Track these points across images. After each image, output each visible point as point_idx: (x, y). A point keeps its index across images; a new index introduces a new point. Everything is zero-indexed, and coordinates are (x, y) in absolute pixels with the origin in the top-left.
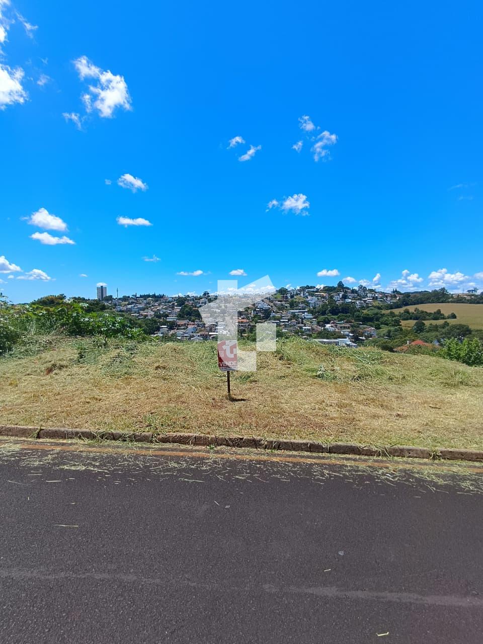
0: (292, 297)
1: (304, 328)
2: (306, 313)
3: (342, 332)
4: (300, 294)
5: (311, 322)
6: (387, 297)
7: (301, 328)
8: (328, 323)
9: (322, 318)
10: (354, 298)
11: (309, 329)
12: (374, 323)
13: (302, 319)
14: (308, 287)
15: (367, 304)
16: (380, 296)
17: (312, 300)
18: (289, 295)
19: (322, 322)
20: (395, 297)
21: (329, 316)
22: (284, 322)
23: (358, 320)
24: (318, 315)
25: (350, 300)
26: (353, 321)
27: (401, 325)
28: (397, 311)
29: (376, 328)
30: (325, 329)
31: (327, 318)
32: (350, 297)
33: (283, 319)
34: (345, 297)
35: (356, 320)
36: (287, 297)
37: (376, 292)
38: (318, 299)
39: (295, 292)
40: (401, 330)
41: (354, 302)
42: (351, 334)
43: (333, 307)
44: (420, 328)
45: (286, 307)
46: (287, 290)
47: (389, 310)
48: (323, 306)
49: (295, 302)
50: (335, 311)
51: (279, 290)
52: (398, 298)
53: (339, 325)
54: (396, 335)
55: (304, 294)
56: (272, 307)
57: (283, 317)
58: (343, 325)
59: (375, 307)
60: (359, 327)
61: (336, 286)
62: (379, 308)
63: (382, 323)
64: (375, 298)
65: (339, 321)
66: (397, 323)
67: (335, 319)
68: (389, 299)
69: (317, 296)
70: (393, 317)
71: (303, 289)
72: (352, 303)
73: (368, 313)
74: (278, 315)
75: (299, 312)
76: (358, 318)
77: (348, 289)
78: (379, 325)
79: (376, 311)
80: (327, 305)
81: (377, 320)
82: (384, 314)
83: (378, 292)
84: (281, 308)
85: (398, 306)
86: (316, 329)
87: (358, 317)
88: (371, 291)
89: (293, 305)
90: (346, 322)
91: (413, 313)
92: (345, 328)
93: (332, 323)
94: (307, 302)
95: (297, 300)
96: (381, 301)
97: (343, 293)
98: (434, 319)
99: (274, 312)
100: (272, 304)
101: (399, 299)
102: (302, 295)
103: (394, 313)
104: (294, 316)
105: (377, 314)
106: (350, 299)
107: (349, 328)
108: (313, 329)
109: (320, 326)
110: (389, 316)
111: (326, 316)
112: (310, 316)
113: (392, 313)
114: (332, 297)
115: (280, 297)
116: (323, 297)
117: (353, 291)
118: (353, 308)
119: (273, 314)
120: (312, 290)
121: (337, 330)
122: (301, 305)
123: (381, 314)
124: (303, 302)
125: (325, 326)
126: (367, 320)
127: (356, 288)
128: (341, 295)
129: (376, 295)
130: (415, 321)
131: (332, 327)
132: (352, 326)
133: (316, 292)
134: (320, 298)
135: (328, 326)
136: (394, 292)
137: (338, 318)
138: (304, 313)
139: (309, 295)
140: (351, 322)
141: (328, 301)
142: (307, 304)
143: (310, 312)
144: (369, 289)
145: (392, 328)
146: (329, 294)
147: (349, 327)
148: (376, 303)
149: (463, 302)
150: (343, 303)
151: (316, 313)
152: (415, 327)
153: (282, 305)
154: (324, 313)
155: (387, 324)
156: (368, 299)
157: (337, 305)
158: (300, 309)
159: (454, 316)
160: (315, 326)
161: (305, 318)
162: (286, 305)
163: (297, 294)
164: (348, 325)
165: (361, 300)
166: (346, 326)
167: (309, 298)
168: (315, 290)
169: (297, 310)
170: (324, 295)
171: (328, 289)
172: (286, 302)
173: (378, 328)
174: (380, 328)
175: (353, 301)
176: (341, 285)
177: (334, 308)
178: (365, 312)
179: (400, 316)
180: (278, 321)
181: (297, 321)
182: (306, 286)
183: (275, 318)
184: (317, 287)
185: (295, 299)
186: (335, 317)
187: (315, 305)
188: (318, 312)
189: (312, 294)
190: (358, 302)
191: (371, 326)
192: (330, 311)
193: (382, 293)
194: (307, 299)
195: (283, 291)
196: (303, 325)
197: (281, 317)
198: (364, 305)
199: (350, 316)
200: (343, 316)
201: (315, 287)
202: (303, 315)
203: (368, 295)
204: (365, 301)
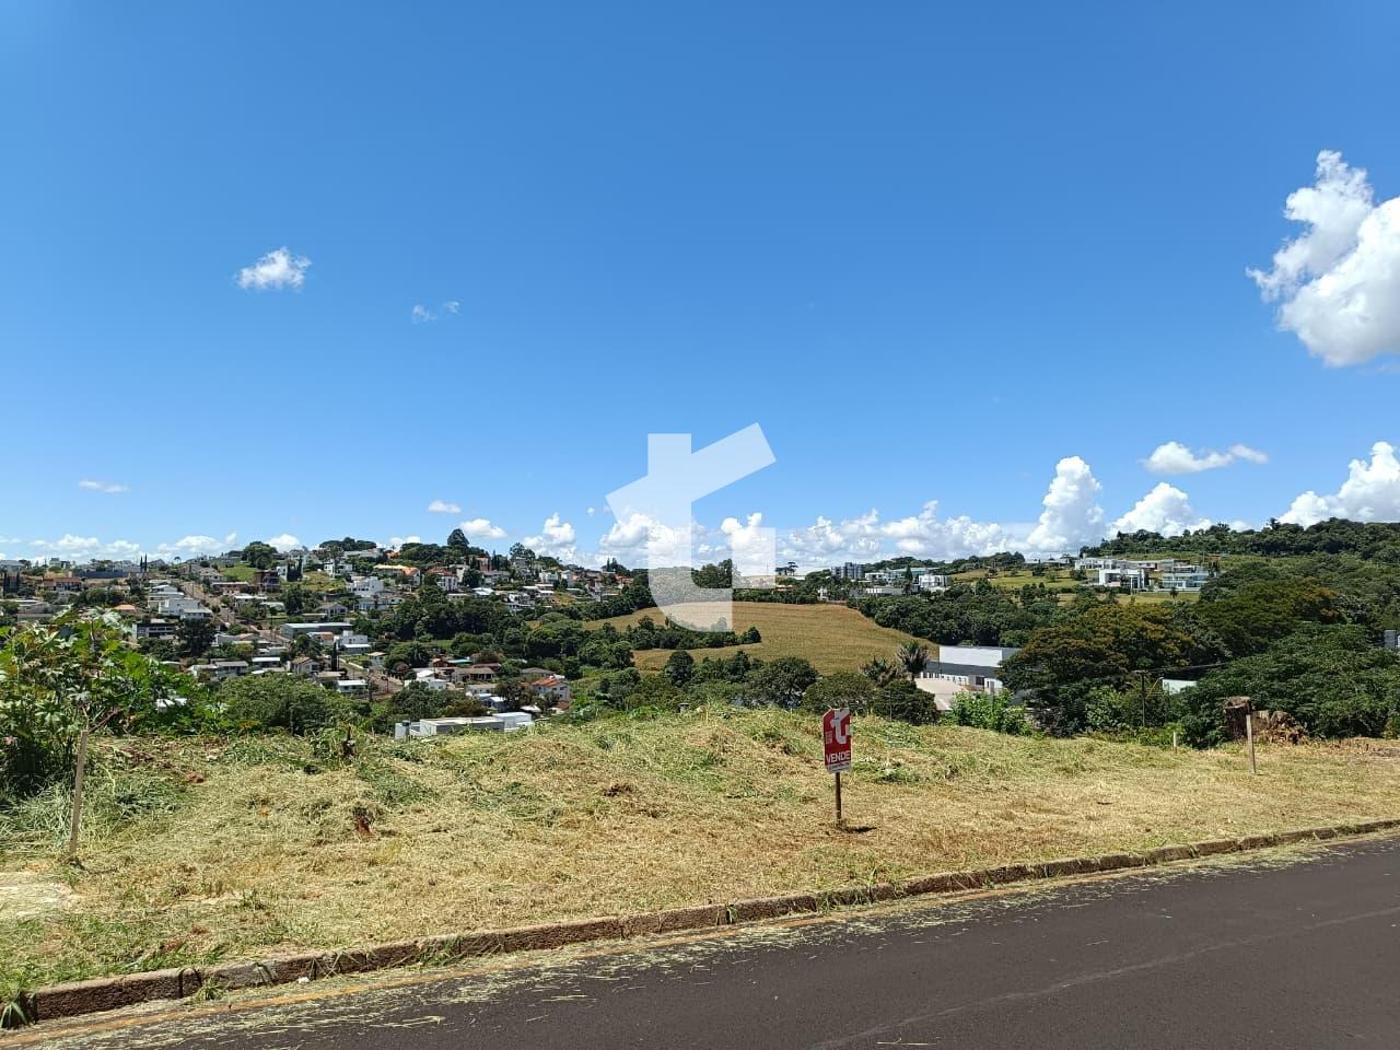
0: (294, 575)
1: (342, 683)
2: (346, 633)
3: (468, 694)
4: (322, 567)
5: (366, 664)
6: (592, 581)
7: (330, 684)
8: (425, 665)
9: (402, 647)
10: (498, 583)
11: (360, 687)
12: (560, 659)
13: (334, 654)
14: (348, 544)
15: (538, 601)
16: (575, 578)
17: (366, 588)
18: (281, 570)
19: (404, 661)
20: (614, 581)
21: (428, 642)
22: (265, 664)
23: (515, 651)
24: (389, 637)
25: (488, 591)
26: (500, 655)
27: (633, 665)
28: (621, 624)
29: (568, 676)
30: (415, 686)
31: (418, 647)
32: (488, 581)
33: (263, 654)
34: (472, 580)
35: (507, 653)
36: (274, 577)
37: (562, 568)
38: (387, 585)
39: (304, 558)
40: (636, 679)
41: (500, 597)
42: (497, 699)
43: (438, 613)
44: (682, 674)
45: (273, 611)
46: (274, 550)
47: (601, 623)
48: (405, 609)
49: (307, 595)
50: (442, 626)
51: (246, 551)
52: (621, 587)
53: (458, 671)
54: (624, 695)
55: (336, 569)
56: (215, 610)
57: (264, 646)
58: (472, 670)
59: (561, 611)
60: (517, 674)
61: (442, 542)
62: (573, 615)
63: (584, 661)
64: (559, 586)
65: (456, 657)
66: (623, 659)
67: (444, 652)
68: (598, 587)
69: (384, 575)
70: (613, 641)
71: (334, 549)
72: (494, 598)
73: (544, 629)
74: (242, 641)
75: (321, 629)
76: (514, 648)
77: (482, 554)
78: (575, 665)
79: (565, 623)
80: (417, 606)
81: (571, 651)
82: (588, 633)
83: (567, 567)
84: (253, 616)
85: (623, 610)
86: (382, 684)
87: (515, 641)
88: (549, 563)
89: (296, 605)
90: (482, 661)
91: (662, 630)
92: (476, 678)
93: (436, 665)
94: (350, 595)
95: (313, 588)
96: (577, 593)
97: (465, 567)
98: (711, 646)
99: (224, 629)
100: (216, 601)
101: (626, 589)
102: (330, 568)
103: (613, 628)
104: (305, 645)
105: (567, 633)
106: (488, 585)
107: (487, 678)
108: (373, 688)
109: (397, 676)
110: (601, 637)
111: (415, 642)
112: (361, 643)
113: (608, 628)
114: (431, 580)
115: (247, 575)
116: (404, 579)
117: (497, 563)
118: (501, 615)
119: (220, 638)
120: (365, 553)
121: (452, 687)
122: (328, 606)
123: (581, 635)
124: (332, 596)
125: (414, 676)
126: (540, 651)
127: (506, 554)
128: (460, 574)
129: (565, 577)
130: (670, 652)
131: (436, 676)
132: (500, 673)
133: (383, 559)
134: (392, 581)
135: (423, 674)
136: (609, 567)
137: (454, 646)
138: (339, 631)
139: (357, 570)
140: (494, 660)
141: (421, 594)
142: (350, 599)
143: (359, 628)
144: (541, 558)
145: (613, 675)
146: (424, 571)
147: (489, 676)
148: (566, 600)
149: (771, 600)
150: (467, 600)
152: (670, 669)
153: (256, 603)
154: (406, 633)
155: (597, 664)
156: (543, 589)
157: (451, 605)
158: (324, 620)
159: (755, 637)
160: (377, 678)
161: (343, 648)
162: (273, 604)
163: (312, 568)
164: (486, 670)
165: (521, 590)
166: (480, 671)
167: (357, 580)
168: (375, 554)
169: (310, 622)
170: (408, 571)
171: (417, 554)
172: (273, 596)
173: (572, 674)
174: (579, 676)
175: (498, 593)
176: (458, 539)
177: (442, 615)
178: (535, 625)
179: (631, 638)
180: (244, 663)
181: (316, 660)
182: (342, 540)
183: (229, 652)
184: (379, 546)
185: (305, 583)
186: (446, 644)
187: (376, 605)
188: (388, 628)
189: (364, 569)
190: (512, 597)
191: (554, 670)
192: (427, 624)
193: (578, 571)
194: (349, 586)
195: (259, 556)
196: (337, 674)
197: (257, 646)
198: (531, 604)
199: (490, 641)
200: (468, 640)
201: (373, 546)
202: (336, 638)
203: (541, 575)
204: (533, 594)
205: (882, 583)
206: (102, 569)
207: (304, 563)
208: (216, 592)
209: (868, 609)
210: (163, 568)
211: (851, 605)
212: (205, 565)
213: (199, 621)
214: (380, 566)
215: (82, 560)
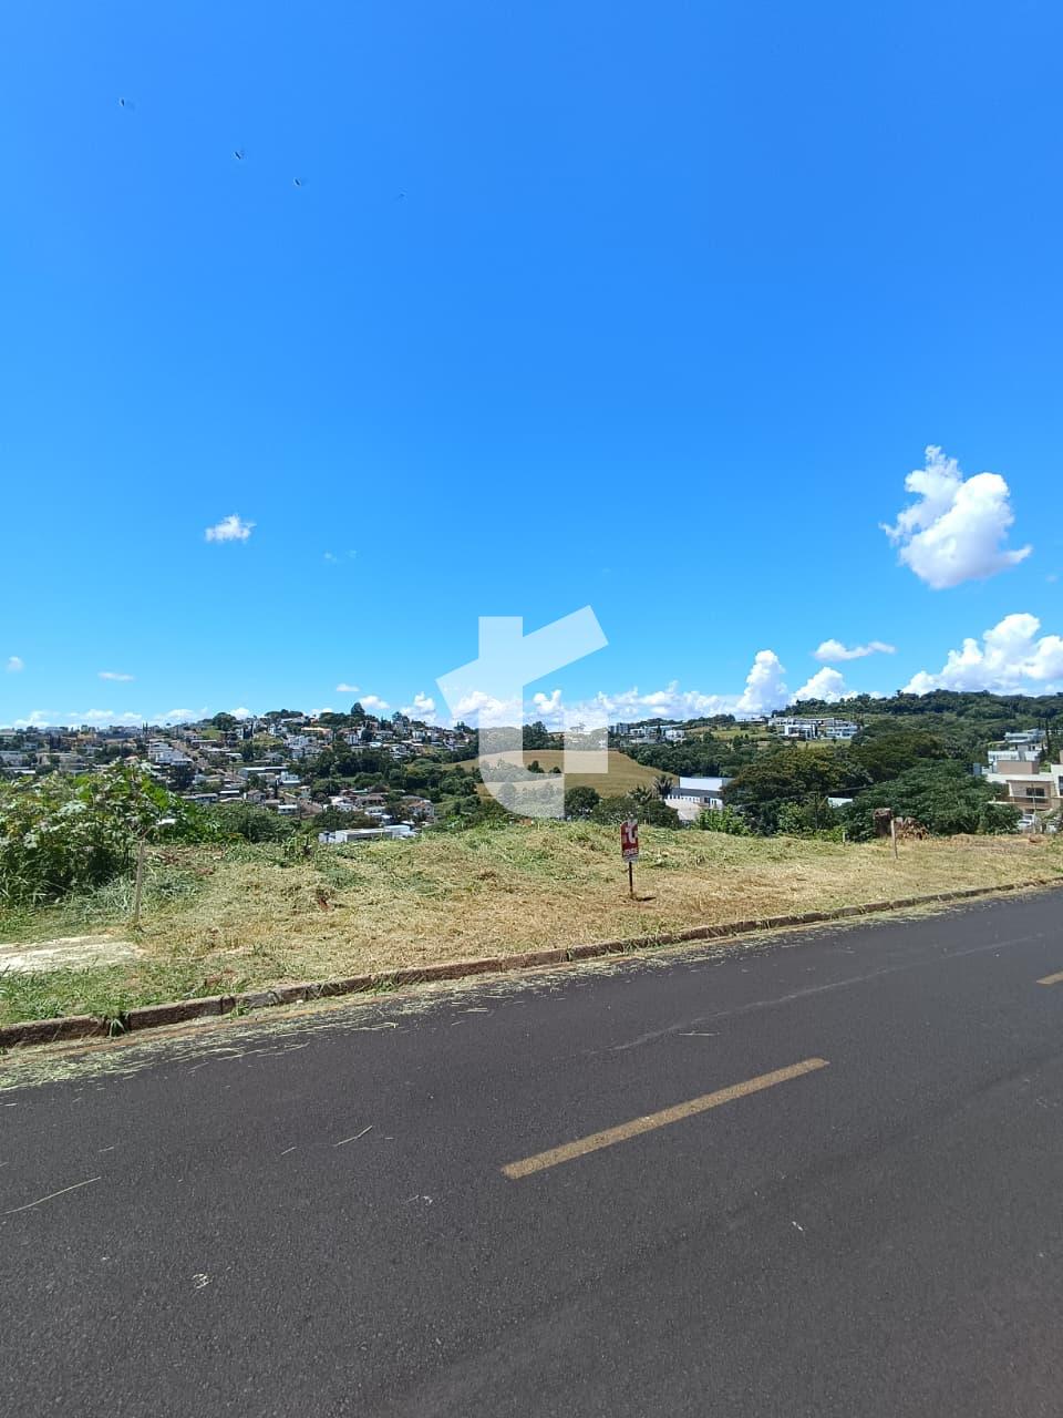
0: (247, 735)
1: (281, 807)
2: (283, 773)
3: (366, 813)
4: (266, 729)
5: (297, 794)
6: (448, 737)
7: (274, 808)
8: (336, 794)
9: (321, 782)
10: (385, 739)
11: (294, 810)
12: (427, 789)
13: (276, 788)
14: (284, 714)
15: (412, 751)
16: (436, 735)
17: (297, 743)
18: (240, 733)
19: (323, 792)
20: (463, 737)
21: (339, 779)
22: (229, 795)
23: (397, 784)
24: (313, 776)
25: (379, 744)
26: (387, 787)
27: (476, 793)
28: (466, 766)
29: (433, 801)
30: (331, 808)
31: (333, 782)
32: (378, 737)
33: (227, 789)
34: (368, 737)
35: (392, 786)
36: (234, 737)
37: (427, 728)
38: (311, 741)
39: (255, 724)
40: (479, 803)
41: (387, 748)
42: (386, 817)
43: (345, 760)
45: (234, 759)
46: (234, 718)
47: (453, 766)
48: (323, 756)
49: (257, 748)
50: (348, 769)
51: (215, 718)
52: (467, 740)
53: (359, 798)
55: (277, 730)
56: (195, 759)
57: (228, 783)
58: (368, 797)
59: (428, 758)
60: (399, 800)
61: (348, 712)
62: (435, 760)
63: (443, 791)
64: (426, 740)
65: (358, 789)
66: (469, 789)
67: (349, 785)
68: (451, 741)
69: (309, 734)
70: (462, 777)
71: (275, 717)
72: (382, 749)
73: (417, 769)
74: (213, 780)
75: (266, 771)
76: (397, 782)
77: (373, 719)
78: (437, 794)
79: (430, 765)
80: (331, 754)
81: (434, 784)
82: (446, 772)
83: (431, 728)
84: (220, 763)
85: (469, 756)
86: (309, 808)
87: (397, 778)
88: (419, 725)
89: (249, 755)
90: (375, 791)
92: (372, 803)
93: (344, 794)
94: (286, 748)
95: (261, 744)
96: (438, 746)
97: (363, 729)
99: (200, 772)
100: (195, 753)
101: (470, 742)
102: (272, 731)
103: (462, 769)
104: (255, 782)
105: (432, 772)
106: (378, 741)
107: (378, 803)
108: (302, 810)
109: (318, 801)
110: (455, 775)
111: (330, 779)
112: (294, 780)
113: (459, 769)
114: (340, 737)
115: (216, 735)
116: (322, 737)
117: (384, 725)
118: (387, 761)
119: (199, 777)
120: (296, 720)
121: (355, 809)
122: (271, 755)
123: (441, 773)
124: (274, 749)
125: (329, 802)
126: (414, 785)
127: (390, 719)
128: (360, 733)
129: (429, 734)
131: (344, 801)
132: (387, 799)
133: (308, 724)
134: (314, 738)
135: (335, 800)
136: (458, 728)
137: (356, 781)
138: (279, 772)
139: (290, 731)
140: (383, 791)
141: (334, 747)
142: (287, 751)
143: (292, 770)
144: (413, 722)
145: (463, 800)
146: (335, 731)
147: (379, 801)
148: (431, 750)
150: (364, 751)
151: (307, 771)
153: (223, 754)
154: (324, 773)
155: (452, 792)
156: (414, 741)
157: (354, 754)
158: (269, 765)
160: (306, 802)
161: (282, 784)
162: (234, 755)
163: (260, 730)
164: (378, 797)
165: (400, 744)
166: (374, 798)
167: (291, 738)
168: (302, 720)
169: (259, 766)
170: (324, 731)
171: (331, 720)
172: (234, 749)
173: (436, 799)
174: (440, 801)
175: (385, 746)
176: (358, 710)
177: (348, 760)
178: (410, 767)
179: (474, 775)
180: (214, 795)
181: (263, 792)
182: (280, 710)
183: (204, 787)
184: (305, 715)
185: (256, 740)
186: (351, 780)
187: (304, 755)
188: (312, 770)
189: (295, 730)
190: (394, 749)
191: (423, 797)
192: (338, 766)
193: (438, 730)
194: (285, 742)
195: (224, 722)
196: (278, 801)
197: (223, 783)
198: (408, 753)
199: (380, 778)
200: (366, 777)
201: (301, 715)
202: (277, 777)
203: (414, 733)
204: (408, 746)
205: (642, 736)
206: (117, 732)
207: (254, 727)
208: (195, 746)
209: (633, 754)
210: (159, 731)
211: (622, 752)
212: (187, 729)
213: (183, 766)
214: (306, 729)
215: (103, 726)
